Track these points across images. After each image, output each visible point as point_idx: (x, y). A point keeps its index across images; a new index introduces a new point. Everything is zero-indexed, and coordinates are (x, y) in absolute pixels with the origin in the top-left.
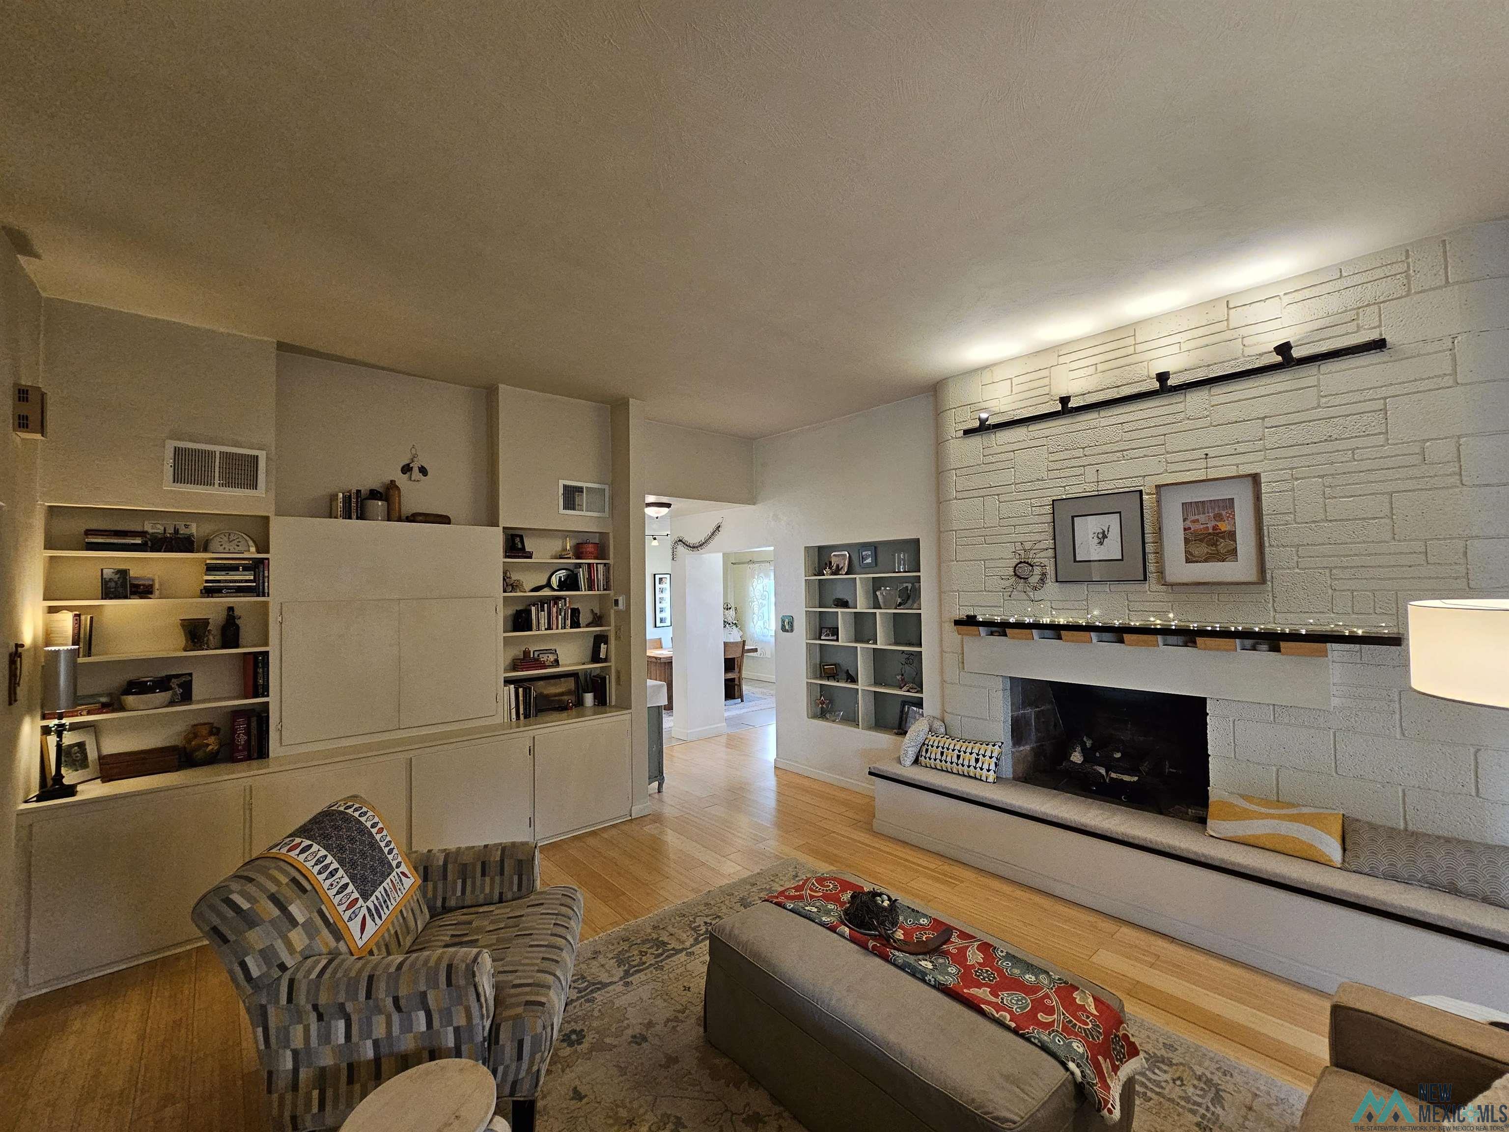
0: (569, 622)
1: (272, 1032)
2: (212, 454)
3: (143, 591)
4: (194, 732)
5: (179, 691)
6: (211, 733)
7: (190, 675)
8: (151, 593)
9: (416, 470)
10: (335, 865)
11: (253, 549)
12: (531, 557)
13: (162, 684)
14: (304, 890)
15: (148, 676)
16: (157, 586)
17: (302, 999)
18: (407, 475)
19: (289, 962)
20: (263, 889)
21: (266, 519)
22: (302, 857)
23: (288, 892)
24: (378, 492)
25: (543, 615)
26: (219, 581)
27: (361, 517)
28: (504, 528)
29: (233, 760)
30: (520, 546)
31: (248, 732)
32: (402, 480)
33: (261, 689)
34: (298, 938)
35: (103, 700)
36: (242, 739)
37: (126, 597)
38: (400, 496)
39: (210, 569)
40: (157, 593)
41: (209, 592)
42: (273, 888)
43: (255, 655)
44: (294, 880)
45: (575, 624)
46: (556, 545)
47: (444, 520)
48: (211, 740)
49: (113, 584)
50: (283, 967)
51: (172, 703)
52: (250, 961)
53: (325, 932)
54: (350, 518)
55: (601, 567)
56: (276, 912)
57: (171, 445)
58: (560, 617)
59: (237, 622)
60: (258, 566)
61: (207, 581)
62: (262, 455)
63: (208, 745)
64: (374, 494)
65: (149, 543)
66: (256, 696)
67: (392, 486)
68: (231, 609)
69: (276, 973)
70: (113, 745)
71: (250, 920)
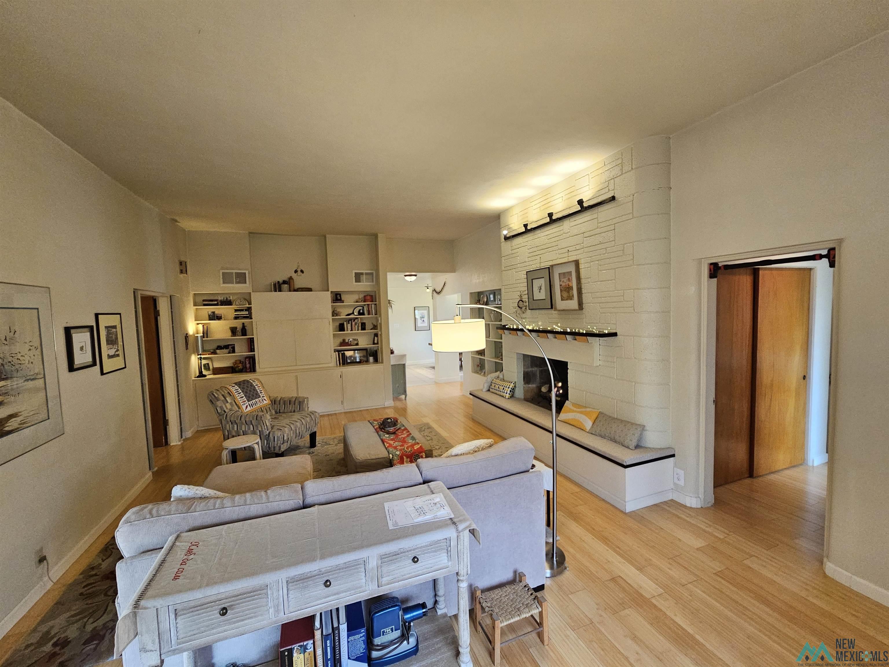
0: (360, 328)
1: (223, 425)
2: (233, 273)
3: (219, 318)
4: (235, 363)
5: (232, 349)
6: (240, 363)
7: (234, 345)
8: (221, 319)
9: (299, 272)
10: (241, 391)
11: (247, 304)
12: (343, 303)
13: (226, 347)
14: (231, 395)
15: (222, 344)
16: (223, 317)
17: (228, 418)
18: (296, 274)
19: (226, 411)
20: (221, 393)
21: (250, 293)
22: (232, 388)
23: (226, 395)
24: (286, 281)
25: (349, 325)
26: (238, 315)
27: (280, 291)
28: (331, 292)
29: (246, 372)
30: (339, 298)
31: (250, 363)
32: (294, 276)
33: (252, 349)
34: (229, 406)
35: (212, 351)
36: (248, 366)
37: (215, 320)
38: (294, 282)
39: (236, 311)
40: (223, 319)
41: (236, 318)
42: (223, 393)
43: (250, 338)
44: (229, 393)
45: (363, 328)
46: (356, 297)
47: (309, 290)
48: (240, 365)
49: (211, 316)
50: (225, 412)
51: (229, 353)
52: (218, 408)
53: (236, 406)
54: (276, 291)
55: (373, 306)
56: (223, 399)
57: (221, 271)
58: (356, 326)
59: (246, 328)
60: (249, 309)
61: (235, 315)
62: (247, 272)
63: (239, 366)
64: (284, 282)
65: (219, 303)
66: (251, 352)
67: (291, 278)
68: (243, 324)
69: (223, 412)
70: (217, 365)
71: (217, 399)
